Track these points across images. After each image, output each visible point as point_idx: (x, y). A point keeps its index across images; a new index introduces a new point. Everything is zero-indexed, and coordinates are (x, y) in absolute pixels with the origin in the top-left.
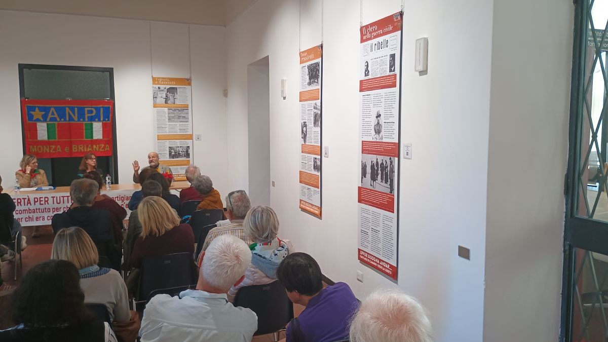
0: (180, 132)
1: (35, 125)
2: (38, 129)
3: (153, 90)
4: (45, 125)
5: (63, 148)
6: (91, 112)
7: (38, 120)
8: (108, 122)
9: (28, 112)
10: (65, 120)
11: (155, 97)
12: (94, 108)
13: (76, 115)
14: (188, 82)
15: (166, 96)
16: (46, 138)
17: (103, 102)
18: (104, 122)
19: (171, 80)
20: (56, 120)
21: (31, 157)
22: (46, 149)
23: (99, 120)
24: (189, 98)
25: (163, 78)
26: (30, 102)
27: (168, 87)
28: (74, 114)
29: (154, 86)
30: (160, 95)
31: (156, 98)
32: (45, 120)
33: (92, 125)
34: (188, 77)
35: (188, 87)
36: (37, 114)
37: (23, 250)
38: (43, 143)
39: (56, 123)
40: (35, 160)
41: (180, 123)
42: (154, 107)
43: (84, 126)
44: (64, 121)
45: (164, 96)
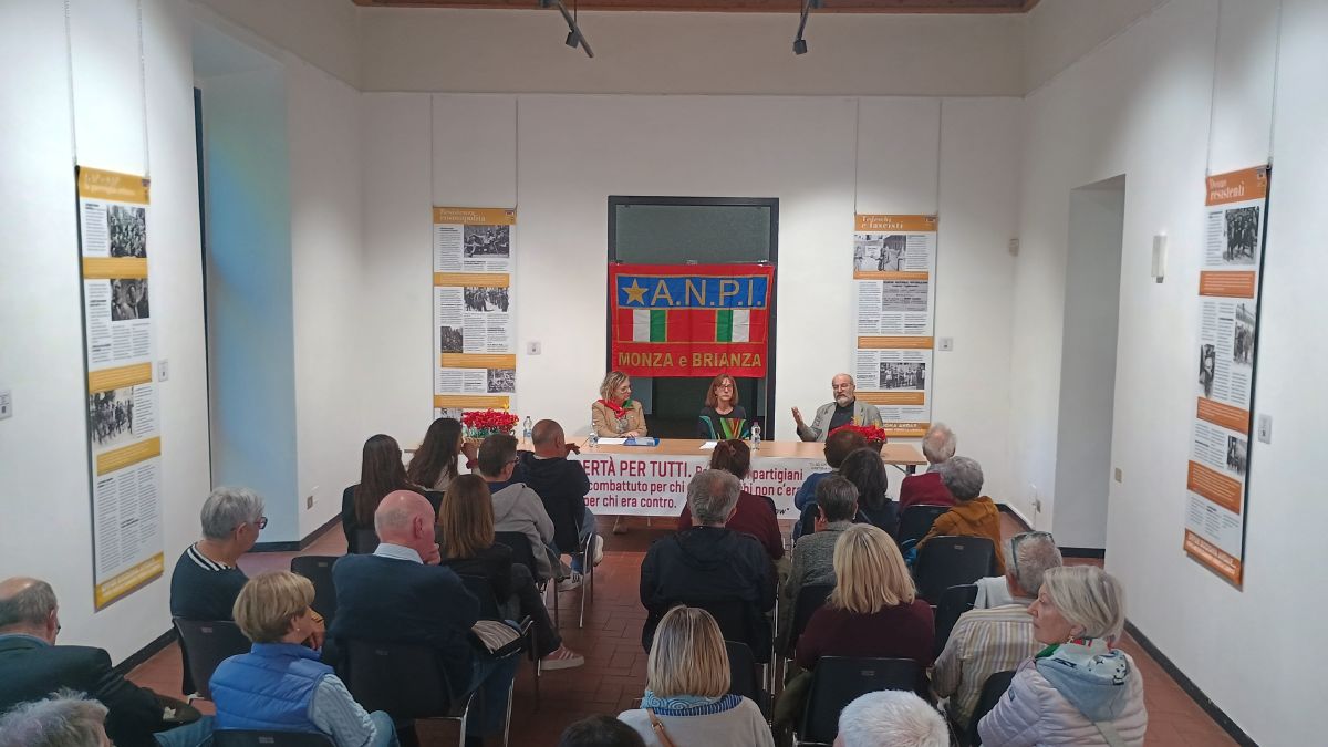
0: (906, 333)
1: (630, 313)
2: (635, 321)
3: (856, 242)
4: (647, 312)
5: (675, 360)
6: (732, 288)
7: (636, 304)
8: (761, 308)
9: (620, 290)
10: (683, 305)
11: (858, 258)
12: (738, 280)
13: (703, 293)
14: (929, 223)
15: (883, 255)
16: (647, 339)
17: (753, 269)
18: (754, 308)
19: (896, 219)
20: (667, 305)
21: (620, 376)
22: (646, 360)
23: (745, 305)
24: (931, 259)
25: (877, 216)
26: (625, 269)
27: (887, 234)
28: (700, 291)
29: (859, 233)
30: (868, 253)
31: (861, 258)
32: (648, 305)
33: (731, 313)
34: (930, 212)
35: (930, 235)
36: (635, 292)
37: (596, 565)
38: (641, 347)
39: (667, 309)
40: (627, 383)
41: (909, 313)
42: (855, 278)
43: (717, 316)
44: (681, 306)
45: (878, 255)
